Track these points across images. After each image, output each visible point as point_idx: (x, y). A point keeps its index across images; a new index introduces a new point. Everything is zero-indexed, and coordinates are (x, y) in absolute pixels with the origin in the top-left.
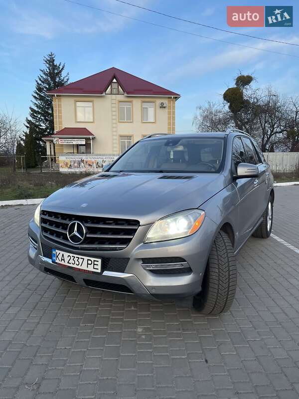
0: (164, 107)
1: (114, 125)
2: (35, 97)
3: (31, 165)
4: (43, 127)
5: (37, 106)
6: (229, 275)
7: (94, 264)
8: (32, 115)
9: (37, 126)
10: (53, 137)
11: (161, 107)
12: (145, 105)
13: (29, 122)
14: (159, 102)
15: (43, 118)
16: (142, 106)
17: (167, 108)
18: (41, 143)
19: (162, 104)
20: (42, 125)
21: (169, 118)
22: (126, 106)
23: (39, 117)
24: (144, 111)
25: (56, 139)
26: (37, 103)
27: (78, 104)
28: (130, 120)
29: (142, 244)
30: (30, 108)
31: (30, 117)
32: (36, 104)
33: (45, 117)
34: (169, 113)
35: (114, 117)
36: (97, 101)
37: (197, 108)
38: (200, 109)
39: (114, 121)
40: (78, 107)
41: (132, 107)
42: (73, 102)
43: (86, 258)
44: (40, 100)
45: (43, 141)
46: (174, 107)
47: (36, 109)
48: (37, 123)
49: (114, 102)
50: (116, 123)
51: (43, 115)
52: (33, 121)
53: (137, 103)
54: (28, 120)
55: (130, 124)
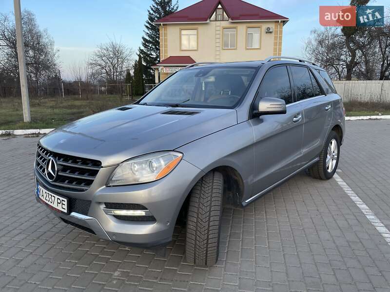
0: (271, 32)
1: (218, 53)
2: (147, 27)
3: (139, 93)
4: (154, 56)
5: (149, 36)
6: (209, 226)
7: (62, 204)
8: (144, 45)
9: (148, 55)
10: (158, 66)
11: (266, 32)
12: (250, 31)
13: (142, 51)
14: (264, 27)
15: (154, 47)
16: (246, 32)
17: (273, 34)
18: (151, 71)
19: (268, 29)
20: (153, 54)
21: (275, 44)
22: (229, 32)
23: (150, 46)
24: (249, 37)
25: (161, 68)
26: (149, 32)
27: (184, 32)
28: (234, 47)
29: (105, 187)
30: (143, 38)
31: (143, 47)
32: (147, 33)
33: (155, 46)
34: (276, 38)
35: (218, 45)
36: (201, 29)
37: (311, 32)
38: (315, 32)
39: (218, 49)
40: (183, 35)
41: (237, 34)
42: (178, 30)
43: (57, 197)
44: (152, 29)
45: (153, 70)
46: (281, 32)
47: (147, 38)
48: (149, 53)
49: (218, 28)
50: (219, 51)
51: (153, 44)
52: (145, 50)
53: (242, 29)
54: (141, 50)
55: (234, 50)
